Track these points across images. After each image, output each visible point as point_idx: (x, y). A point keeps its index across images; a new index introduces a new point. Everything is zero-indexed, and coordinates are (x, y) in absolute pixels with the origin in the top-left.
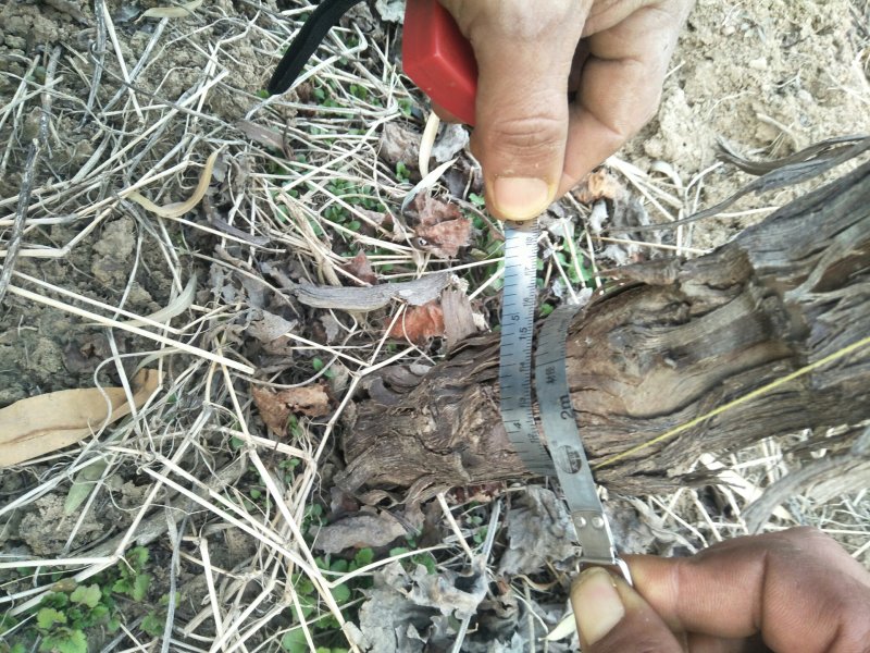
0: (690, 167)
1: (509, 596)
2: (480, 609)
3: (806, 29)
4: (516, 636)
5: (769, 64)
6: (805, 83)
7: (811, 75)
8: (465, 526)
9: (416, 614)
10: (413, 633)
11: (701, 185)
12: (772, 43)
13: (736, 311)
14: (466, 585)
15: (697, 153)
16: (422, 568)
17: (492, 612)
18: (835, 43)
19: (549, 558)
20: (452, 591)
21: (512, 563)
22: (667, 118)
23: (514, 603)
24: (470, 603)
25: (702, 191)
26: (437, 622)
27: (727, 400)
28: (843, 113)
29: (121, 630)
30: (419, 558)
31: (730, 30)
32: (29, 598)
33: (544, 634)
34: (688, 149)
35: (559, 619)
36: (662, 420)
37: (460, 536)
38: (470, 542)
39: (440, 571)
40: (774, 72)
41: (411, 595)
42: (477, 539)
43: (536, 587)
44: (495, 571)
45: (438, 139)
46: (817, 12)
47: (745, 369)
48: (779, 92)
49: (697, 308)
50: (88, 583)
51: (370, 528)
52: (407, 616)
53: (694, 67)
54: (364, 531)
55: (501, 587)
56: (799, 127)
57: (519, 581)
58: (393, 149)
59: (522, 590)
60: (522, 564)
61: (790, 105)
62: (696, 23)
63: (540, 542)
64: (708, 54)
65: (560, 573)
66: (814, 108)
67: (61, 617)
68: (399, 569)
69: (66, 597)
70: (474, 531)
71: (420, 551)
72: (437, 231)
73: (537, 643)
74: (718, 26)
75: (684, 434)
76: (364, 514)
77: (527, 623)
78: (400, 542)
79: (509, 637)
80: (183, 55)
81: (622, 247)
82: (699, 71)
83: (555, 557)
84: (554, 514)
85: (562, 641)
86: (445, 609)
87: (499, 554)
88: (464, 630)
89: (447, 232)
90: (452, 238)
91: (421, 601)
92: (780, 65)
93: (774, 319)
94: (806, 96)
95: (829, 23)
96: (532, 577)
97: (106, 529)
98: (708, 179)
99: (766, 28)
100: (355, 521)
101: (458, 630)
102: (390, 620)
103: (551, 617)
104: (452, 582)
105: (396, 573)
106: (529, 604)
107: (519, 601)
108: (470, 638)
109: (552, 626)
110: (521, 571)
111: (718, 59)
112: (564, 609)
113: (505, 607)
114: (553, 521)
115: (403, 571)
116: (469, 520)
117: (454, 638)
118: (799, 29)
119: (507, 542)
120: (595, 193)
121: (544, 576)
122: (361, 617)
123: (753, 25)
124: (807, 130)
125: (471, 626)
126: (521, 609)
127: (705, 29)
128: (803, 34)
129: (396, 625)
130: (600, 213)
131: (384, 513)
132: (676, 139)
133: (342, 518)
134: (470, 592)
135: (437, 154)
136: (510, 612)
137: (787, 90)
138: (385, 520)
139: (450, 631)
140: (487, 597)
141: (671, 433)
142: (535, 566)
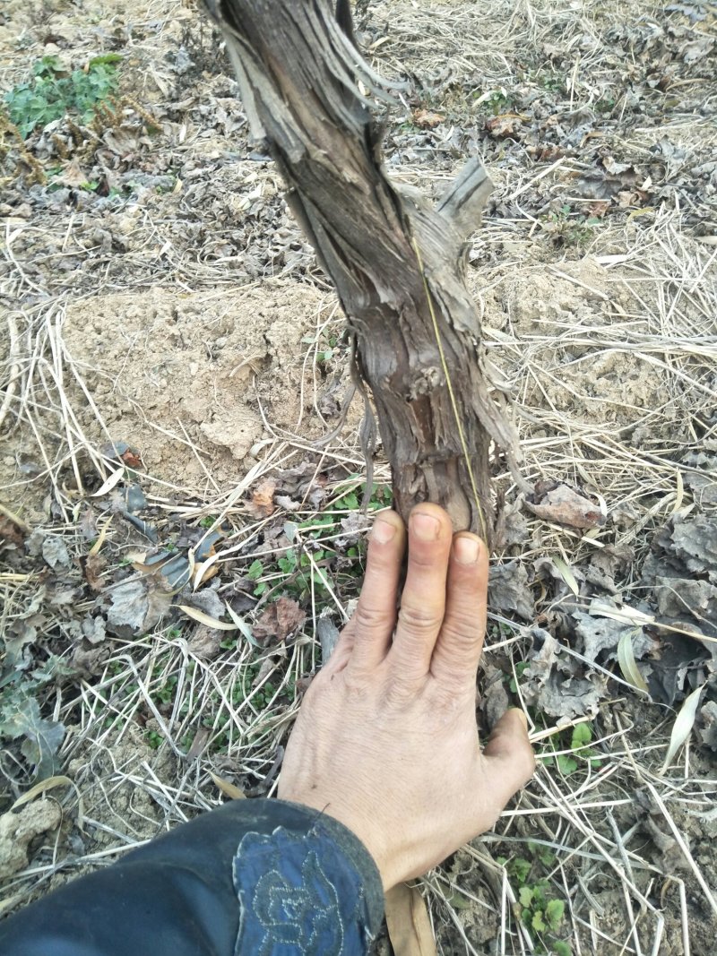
0: (259, 431)
1: (548, 615)
2: (556, 636)
3: (174, 330)
4: (574, 615)
5: (194, 361)
6: (212, 338)
7: (207, 334)
8: (499, 639)
9: (555, 681)
10: (567, 684)
11: (274, 426)
12: (179, 355)
13: (430, 474)
14: (539, 643)
15: (250, 424)
16: (526, 672)
17: (558, 629)
18: (186, 311)
19: (525, 584)
20: (542, 652)
21: (526, 610)
22: (220, 440)
23: (553, 614)
24: (550, 643)
25: (278, 426)
26: (561, 666)
27: (471, 485)
28: (241, 320)
29: (550, 881)
30: (519, 673)
31: (164, 382)
32: (524, 939)
33: (574, 597)
34: (246, 429)
35: (565, 584)
36: (474, 514)
37: (504, 643)
38: (509, 637)
39: (528, 660)
40: (201, 358)
41: (543, 680)
42: (508, 632)
43: (544, 597)
44: (531, 623)
45: (206, 612)
46: (163, 320)
47: (458, 474)
48: (215, 358)
49: (422, 489)
50: (518, 895)
51: (495, 704)
52: (556, 687)
53: (183, 411)
54: (498, 708)
55: (542, 621)
56: (246, 352)
57: (538, 607)
58: (209, 648)
59: (545, 607)
60: (527, 603)
61: (227, 353)
62: (152, 404)
63: (514, 588)
64: (177, 400)
65: (536, 579)
66: (234, 338)
67: (538, 914)
68: (525, 686)
69: (526, 910)
70: (503, 633)
71: (514, 672)
72: (284, 623)
73: (579, 602)
74: (159, 390)
75: (481, 505)
76: (485, 707)
77: (567, 607)
78: (506, 685)
79: (575, 620)
80: (122, 801)
81: (313, 491)
82: (189, 409)
83: (525, 580)
84: (497, 575)
85: (580, 586)
86: (553, 659)
87: (520, 619)
88: (568, 650)
89: (286, 616)
90: (290, 613)
91: (547, 675)
92: (196, 353)
93: (438, 459)
94: (222, 341)
95: (169, 313)
96: (537, 598)
97: (483, 885)
98: (271, 421)
99: (168, 358)
100: (490, 714)
101: (567, 654)
102: (557, 698)
103: (564, 590)
104: (536, 653)
105: (528, 689)
106: (555, 603)
107: (552, 609)
108: (573, 647)
109: (570, 590)
110: (532, 605)
111: (182, 395)
112: (560, 580)
113: (555, 620)
114: (501, 577)
115: (527, 684)
116: (495, 636)
117: (572, 658)
118: (173, 335)
119: (512, 612)
120: (270, 501)
121: (536, 589)
122: (554, 715)
123: (164, 366)
124: (249, 347)
125: (565, 644)
126: (557, 609)
127: (158, 399)
128: (177, 333)
129: (561, 695)
130: (285, 501)
131: (487, 693)
132: (237, 436)
133: (487, 724)
134: (543, 641)
135: (218, 615)
136: (558, 617)
137: (215, 352)
138: (491, 693)
139: (567, 659)
140: (548, 630)
141: (480, 511)
142: (530, 595)
